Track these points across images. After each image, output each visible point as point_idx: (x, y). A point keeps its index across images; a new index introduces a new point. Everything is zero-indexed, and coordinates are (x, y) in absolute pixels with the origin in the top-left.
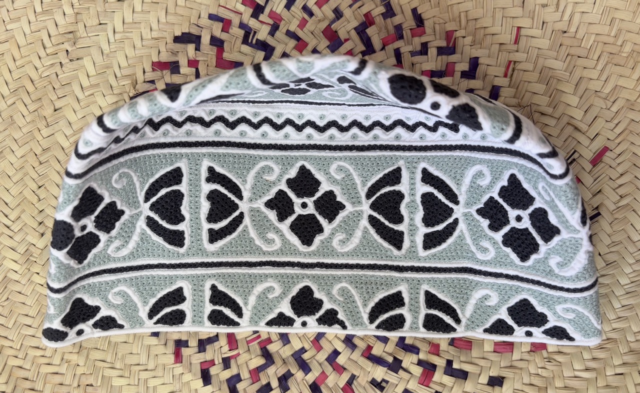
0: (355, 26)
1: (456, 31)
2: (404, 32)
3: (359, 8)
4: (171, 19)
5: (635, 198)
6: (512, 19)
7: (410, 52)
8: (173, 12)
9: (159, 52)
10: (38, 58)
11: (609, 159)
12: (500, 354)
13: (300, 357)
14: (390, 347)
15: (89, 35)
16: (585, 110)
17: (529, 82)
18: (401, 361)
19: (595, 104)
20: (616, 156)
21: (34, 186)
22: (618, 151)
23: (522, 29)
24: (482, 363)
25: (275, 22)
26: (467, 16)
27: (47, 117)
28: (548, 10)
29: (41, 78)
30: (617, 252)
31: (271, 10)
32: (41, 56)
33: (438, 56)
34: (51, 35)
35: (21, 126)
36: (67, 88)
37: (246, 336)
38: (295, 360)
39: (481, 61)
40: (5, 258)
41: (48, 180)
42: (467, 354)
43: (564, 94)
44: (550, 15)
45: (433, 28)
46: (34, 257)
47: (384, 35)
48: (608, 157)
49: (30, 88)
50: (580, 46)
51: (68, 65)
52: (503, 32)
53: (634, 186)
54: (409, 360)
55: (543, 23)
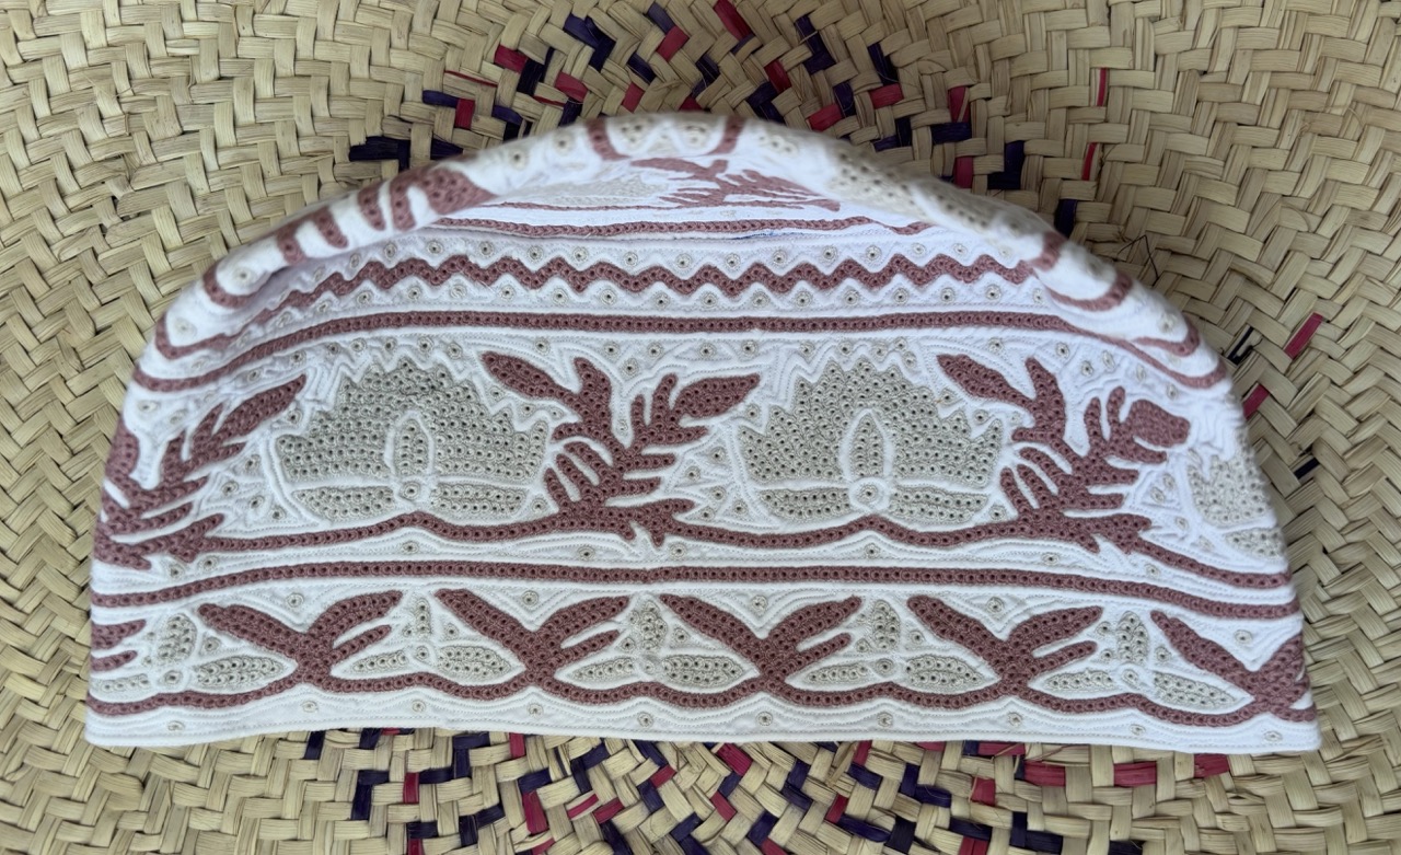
0: (748, 94)
1: (970, 86)
2: (856, 99)
3: (753, 52)
4: (340, 108)
5: (1389, 423)
6: (1087, 52)
7: (872, 141)
8: (344, 93)
9: (320, 184)
10: (50, 220)
11: (1325, 341)
12: (1129, 791)
13: (690, 836)
14: (887, 795)
15: (161, 159)
16: (1263, 238)
17: (1138, 186)
18: (913, 826)
19: (1284, 223)
20: (1339, 332)
21: (61, 507)
22: (1344, 320)
23: (1112, 74)
24: (1091, 813)
25: (571, 98)
26: (990, 53)
27: (78, 350)
28: (1164, 27)
29: (60, 263)
30: (1363, 543)
31: (561, 73)
32: (57, 215)
33: (934, 144)
34: (76, 166)
35: (22, 375)
36: (119, 281)
37: (566, 800)
38: (679, 843)
39: (1029, 148)
40: (8, 673)
41: (92, 490)
42: (1056, 796)
43: (1216, 207)
44: (1170, 39)
45: (918, 84)
46: (74, 666)
47: (812, 108)
48: (1323, 337)
49: (37, 286)
50: (1240, 101)
51: (118, 230)
52: (1072, 82)
53: (1384, 395)
54: (929, 822)
55: (1156, 56)
